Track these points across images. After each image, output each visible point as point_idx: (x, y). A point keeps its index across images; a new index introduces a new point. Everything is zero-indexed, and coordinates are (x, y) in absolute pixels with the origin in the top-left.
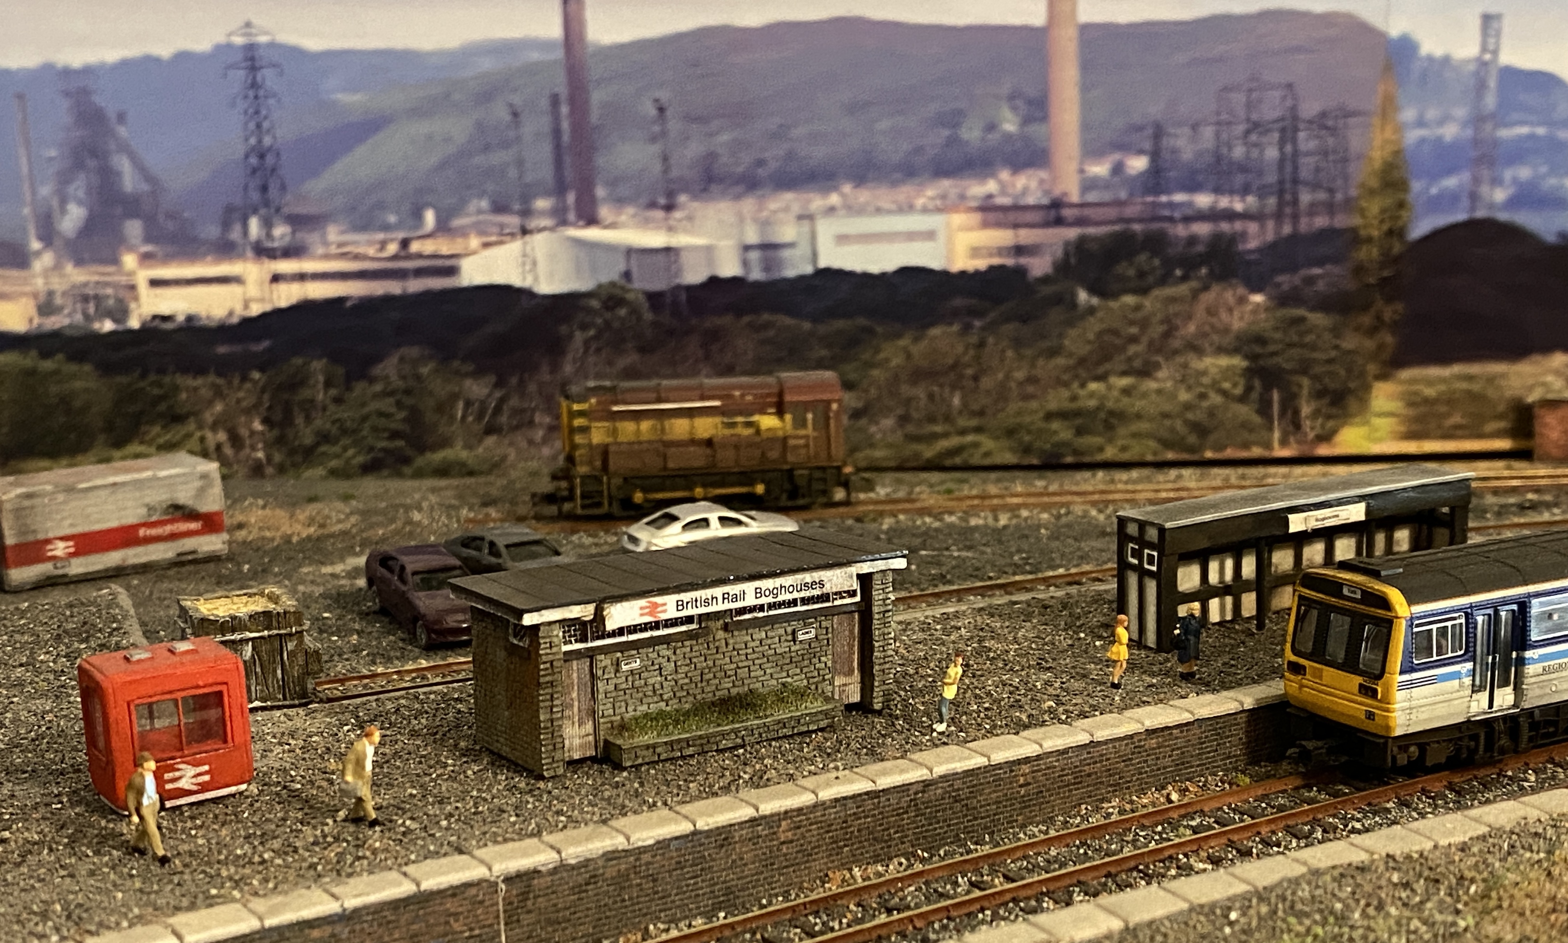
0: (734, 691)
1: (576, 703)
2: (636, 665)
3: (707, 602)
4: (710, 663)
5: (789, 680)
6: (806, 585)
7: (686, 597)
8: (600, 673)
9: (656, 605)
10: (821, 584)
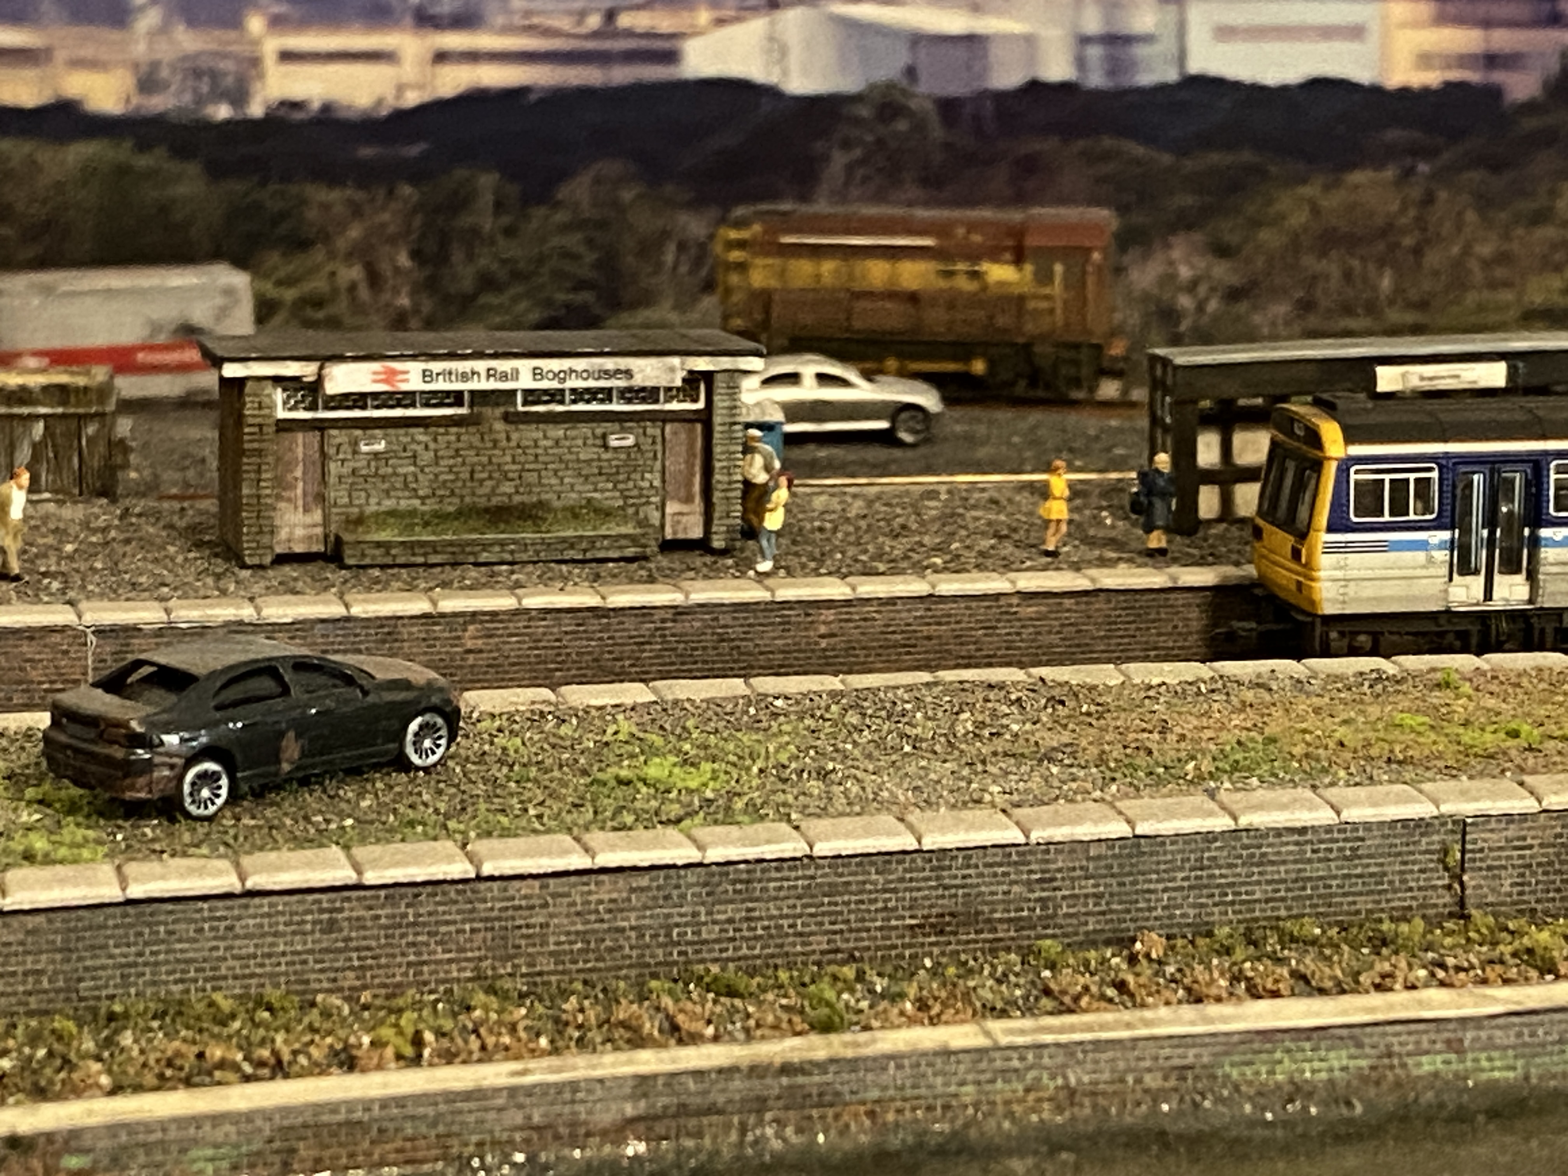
0: (517, 499)
1: (300, 485)
2: (381, 446)
3: (464, 377)
4: (485, 460)
5: (597, 495)
6: (606, 372)
7: (436, 366)
8: (332, 451)
9: (394, 372)
10: (628, 373)
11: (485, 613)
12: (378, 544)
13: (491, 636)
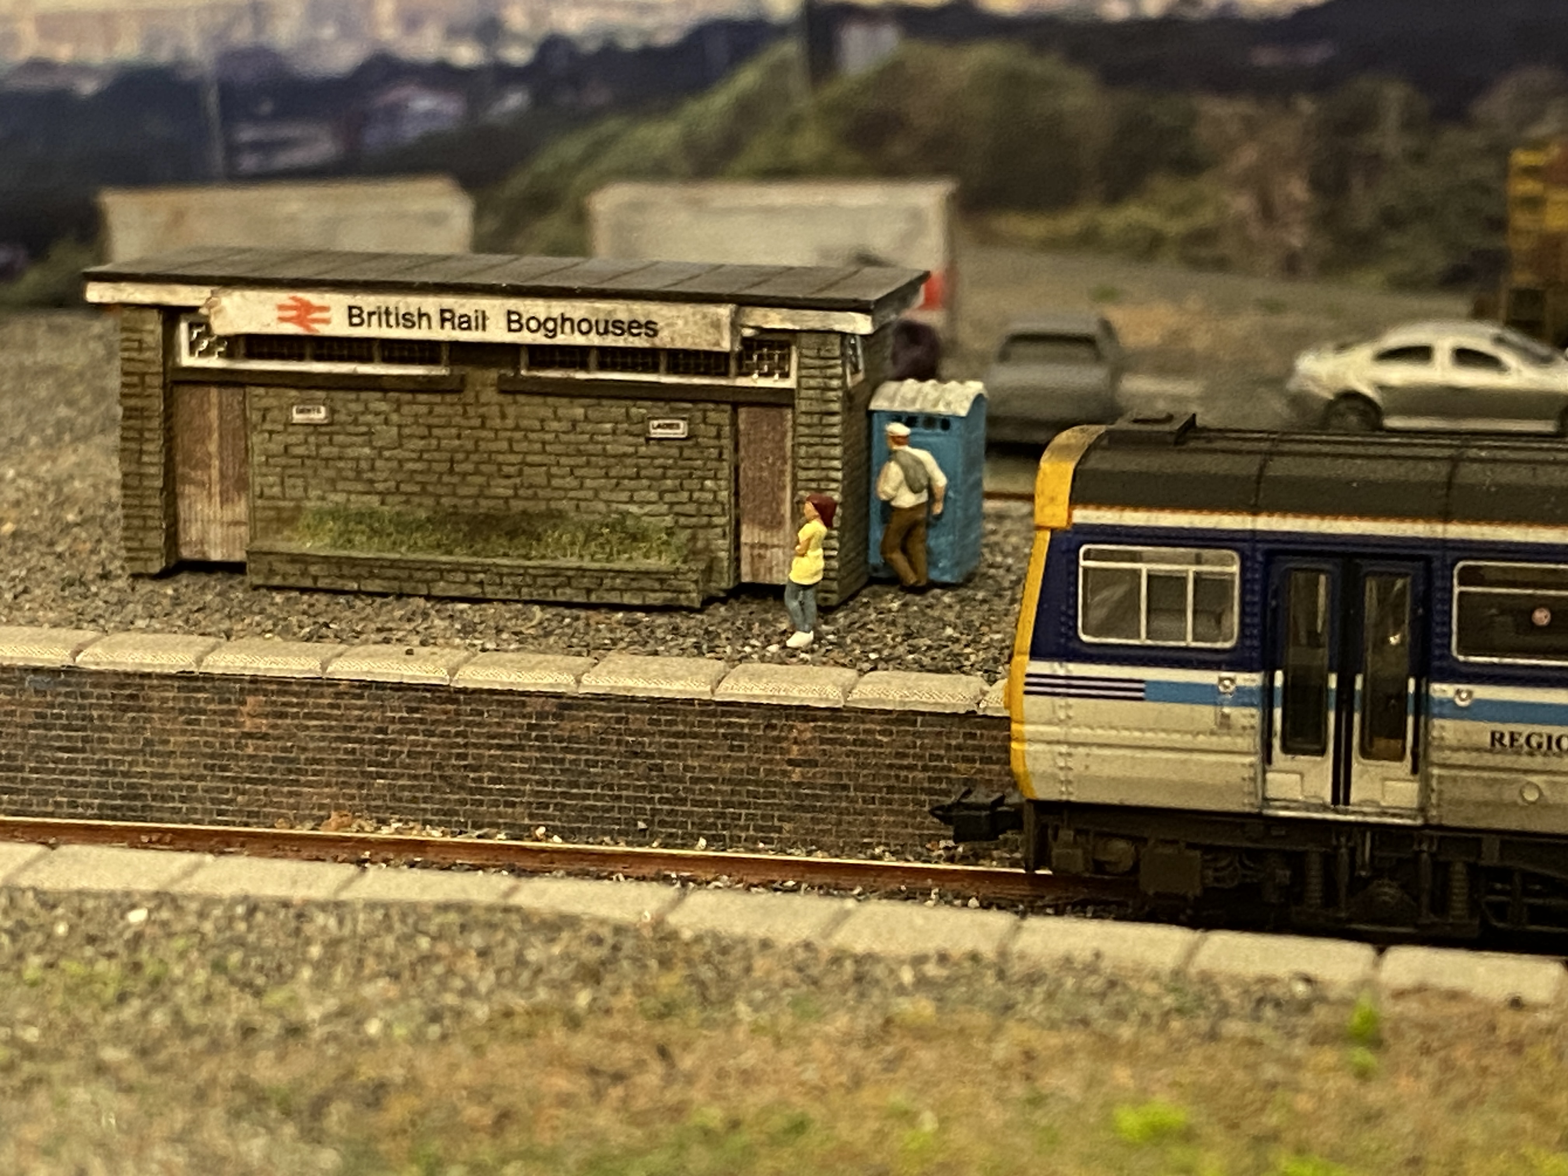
0: (517, 506)
1: (216, 463)
2: (320, 415)
3: (408, 320)
4: (470, 445)
5: (633, 509)
6: (617, 323)
7: (369, 302)
8: (255, 417)
9: (308, 308)
10: (651, 328)
11: (271, 680)
12: (294, 559)
13: (282, 715)
